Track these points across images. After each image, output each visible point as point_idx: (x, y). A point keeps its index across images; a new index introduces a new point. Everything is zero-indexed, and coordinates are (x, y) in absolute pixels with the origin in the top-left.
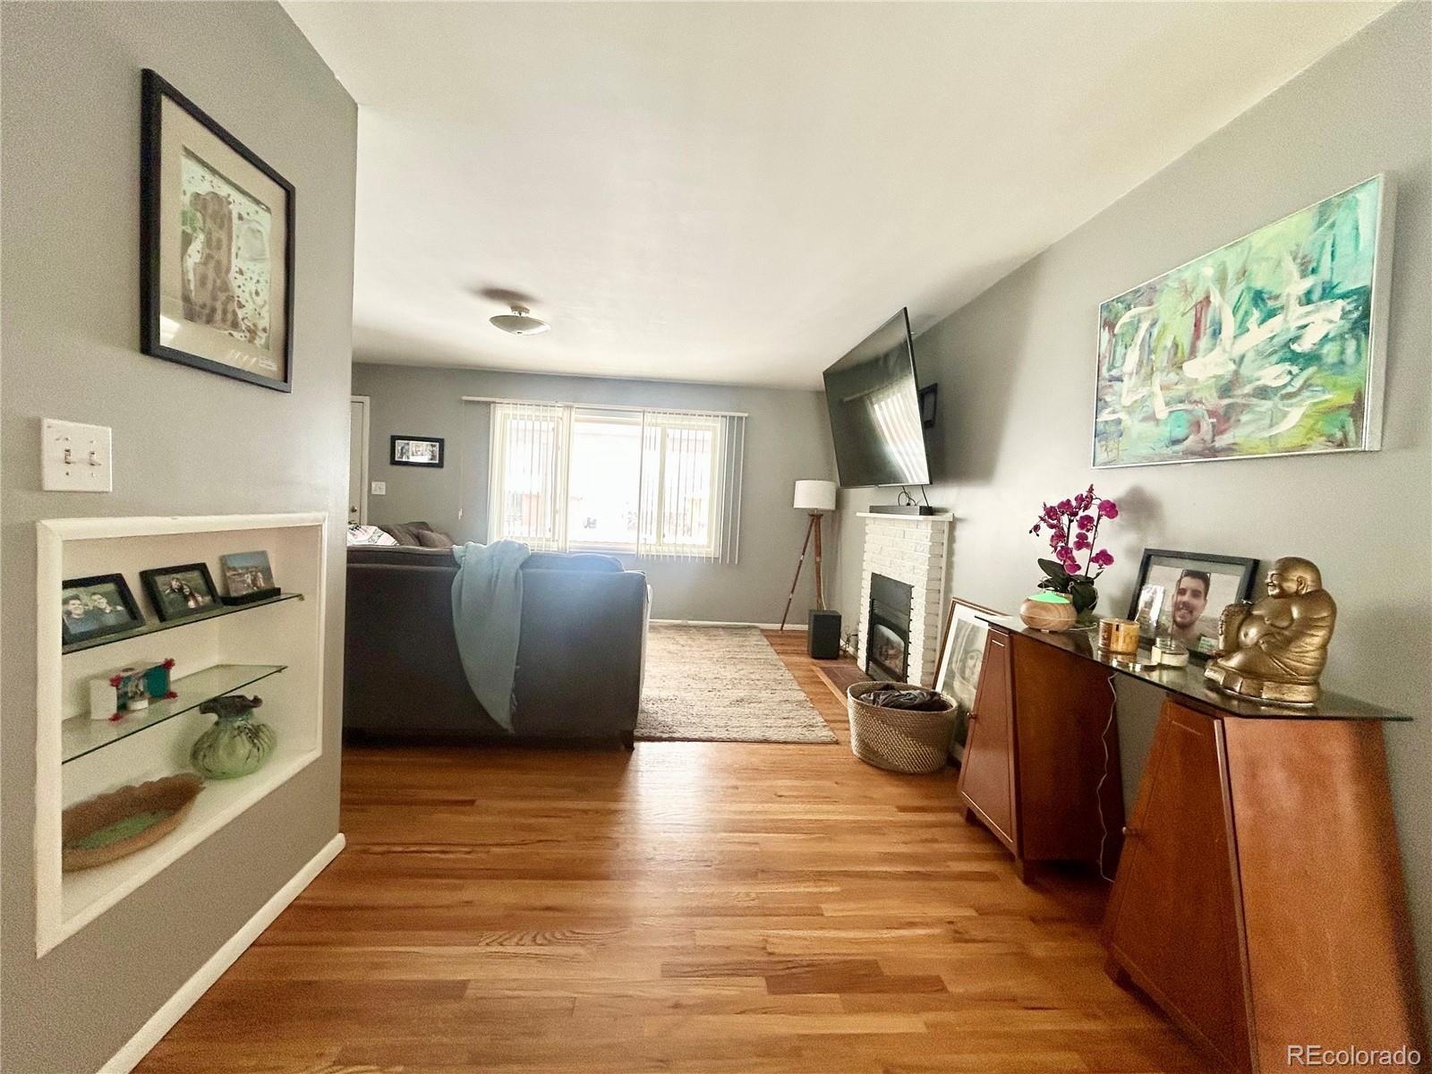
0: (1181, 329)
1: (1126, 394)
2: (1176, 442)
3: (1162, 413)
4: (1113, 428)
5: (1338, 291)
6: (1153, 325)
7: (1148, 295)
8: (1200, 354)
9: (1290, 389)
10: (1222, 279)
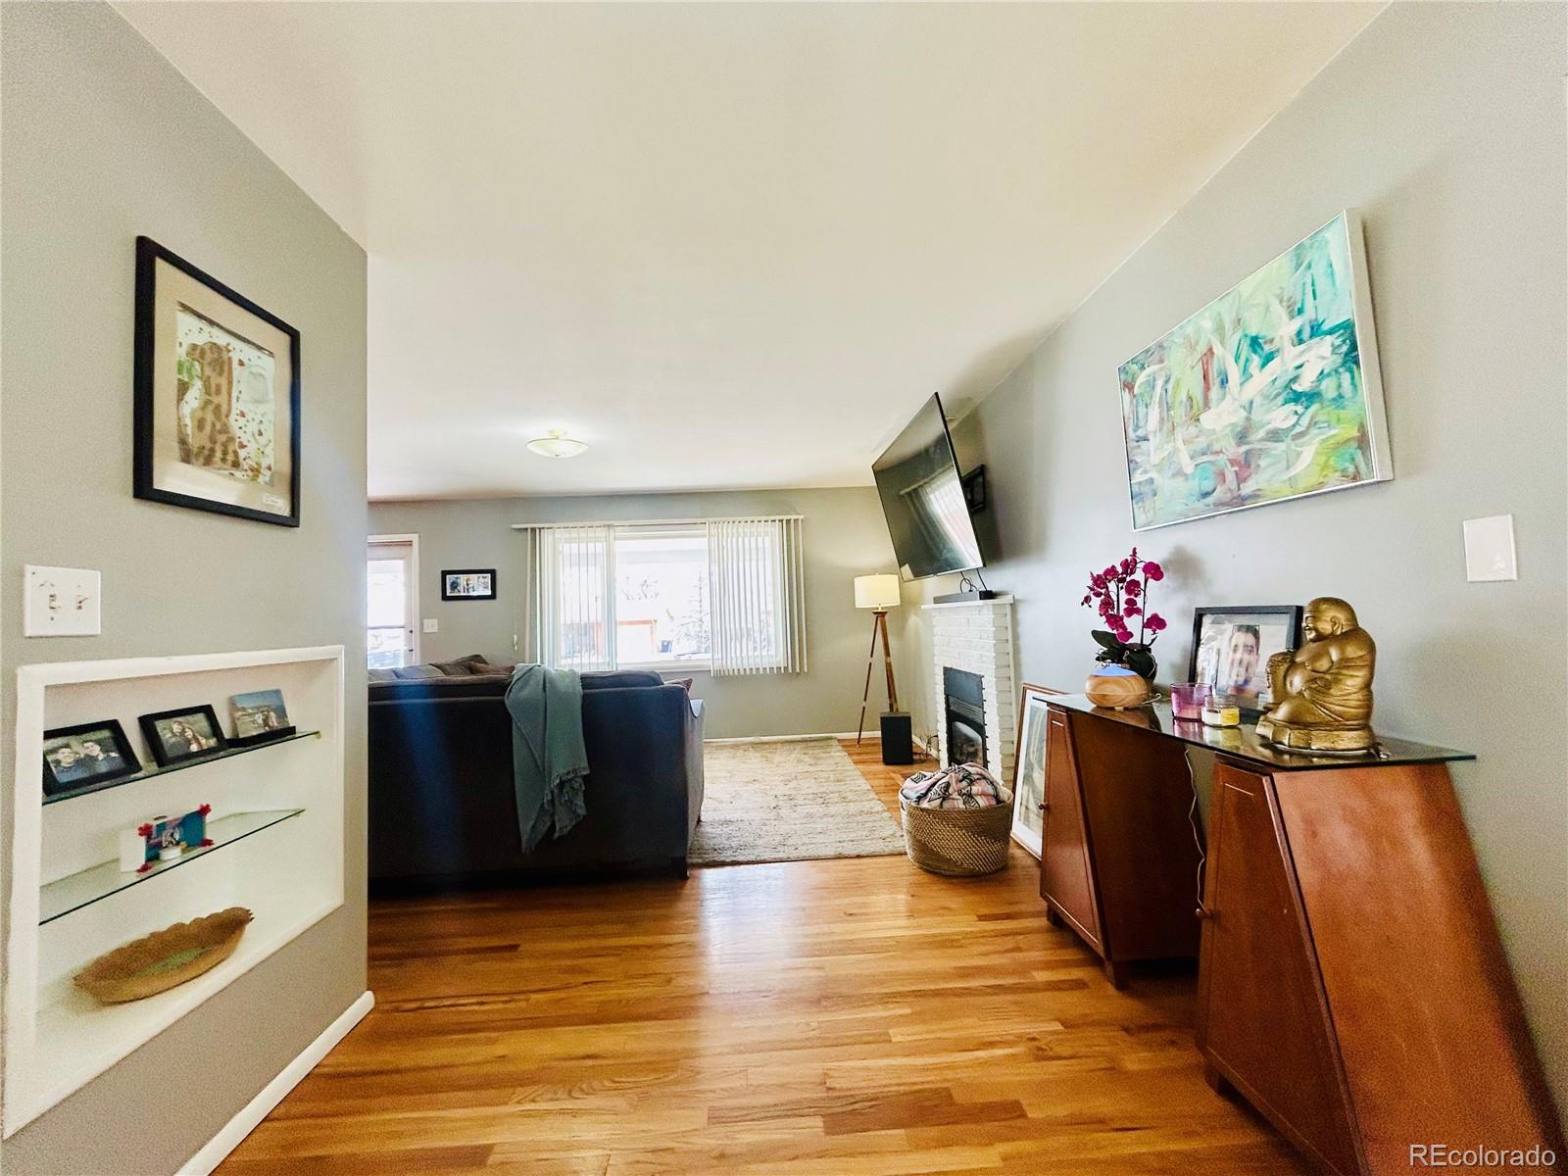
0: (1192, 383)
1: (1153, 453)
2: (1206, 495)
3: (1189, 469)
4: (1146, 489)
5: (1326, 327)
6: (1167, 382)
7: (1156, 352)
8: (1213, 404)
9: (1298, 429)
10: (1220, 329)
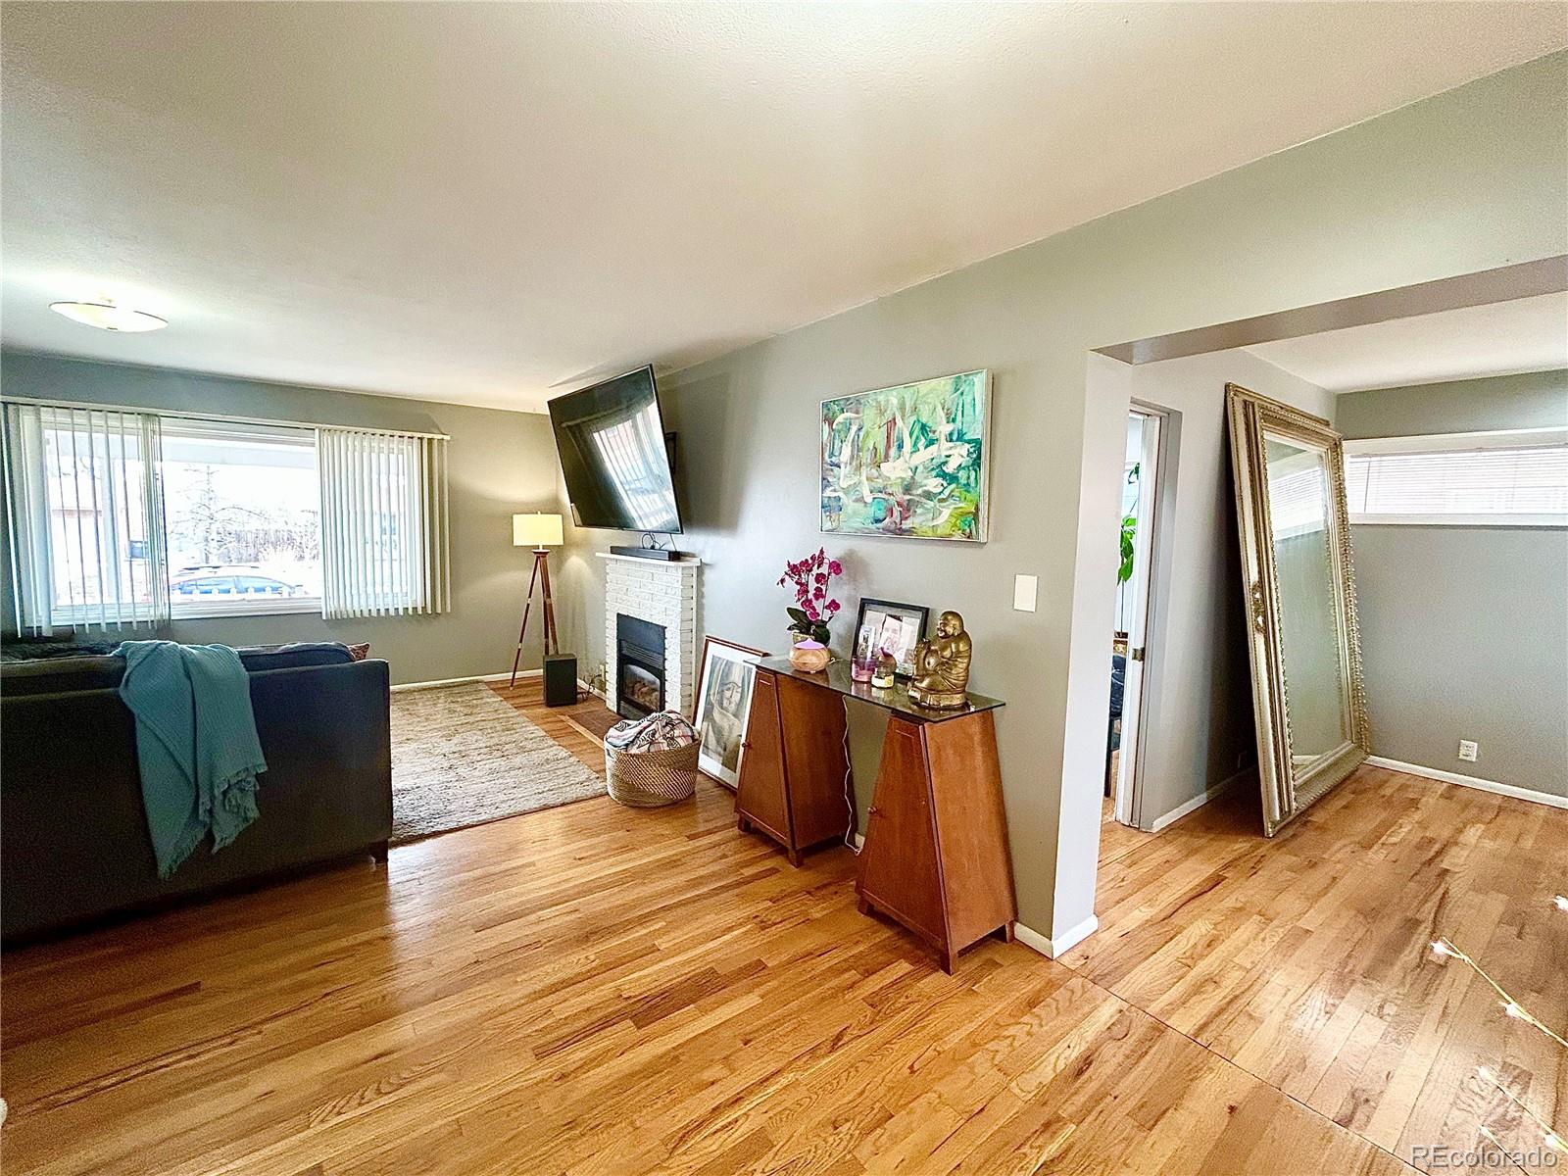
0: (878, 437)
1: (843, 477)
2: (878, 521)
3: (869, 499)
4: (834, 504)
5: (966, 437)
6: (860, 429)
7: (853, 403)
8: (891, 459)
9: (942, 496)
10: (902, 408)
